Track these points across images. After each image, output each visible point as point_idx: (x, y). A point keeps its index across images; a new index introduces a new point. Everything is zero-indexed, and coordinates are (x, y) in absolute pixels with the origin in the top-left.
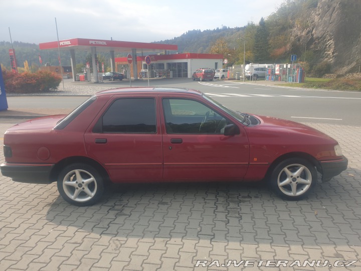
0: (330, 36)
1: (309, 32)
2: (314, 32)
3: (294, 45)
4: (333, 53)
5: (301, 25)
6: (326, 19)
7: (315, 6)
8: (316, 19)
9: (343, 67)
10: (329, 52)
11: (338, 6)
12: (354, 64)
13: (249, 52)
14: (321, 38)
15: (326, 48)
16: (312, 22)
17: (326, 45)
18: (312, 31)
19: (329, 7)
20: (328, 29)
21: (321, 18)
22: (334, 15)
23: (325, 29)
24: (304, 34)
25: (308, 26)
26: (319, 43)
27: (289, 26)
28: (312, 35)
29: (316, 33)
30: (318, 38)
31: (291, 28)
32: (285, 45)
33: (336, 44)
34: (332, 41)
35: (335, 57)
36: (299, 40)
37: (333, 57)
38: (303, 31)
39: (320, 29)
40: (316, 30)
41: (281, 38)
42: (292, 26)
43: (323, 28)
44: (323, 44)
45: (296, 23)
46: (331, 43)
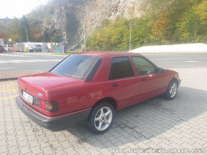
0: (63, 29)
1: (52, 27)
2: (55, 26)
3: (45, 33)
4: (67, 38)
5: (47, 22)
6: (60, 21)
7: (53, 13)
8: (55, 20)
9: (72, 45)
10: (64, 38)
11: (65, 15)
12: (77, 44)
13: (16, 35)
14: (59, 30)
15: (62, 35)
16: (53, 21)
17: (63, 34)
18: (54, 26)
19: (61, 14)
20: (62, 26)
21: (58, 20)
22: (64, 19)
23: (61, 26)
24: (50, 27)
25: (51, 23)
26: (59, 33)
27: (40, 22)
28: (54, 28)
29: (57, 27)
30: (57, 30)
31: (42, 23)
32: (40, 32)
33: (67, 34)
34: (65, 32)
35: (68, 40)
36: (48, 30)
37: (67, 40)
38: (49, 26)
39: (58, 25)
40: (56, 26)
41: (36, 28)
42: (42, 22)
43: (60, 25)
44: (61, 33)
45: (44, 20)
46: (65, 33)
